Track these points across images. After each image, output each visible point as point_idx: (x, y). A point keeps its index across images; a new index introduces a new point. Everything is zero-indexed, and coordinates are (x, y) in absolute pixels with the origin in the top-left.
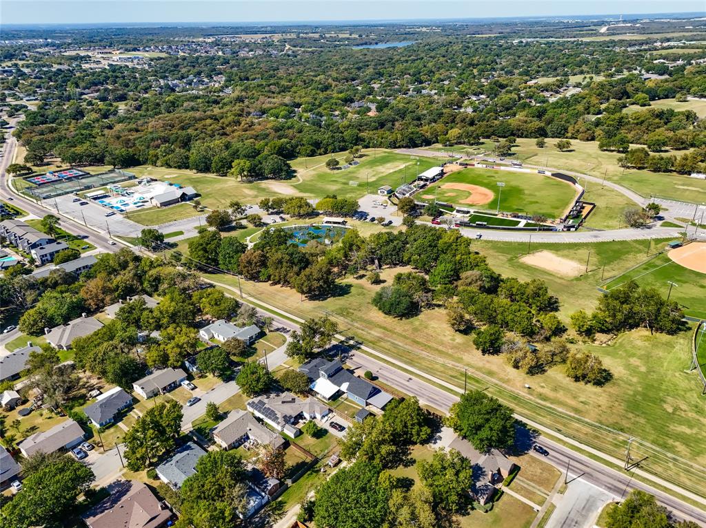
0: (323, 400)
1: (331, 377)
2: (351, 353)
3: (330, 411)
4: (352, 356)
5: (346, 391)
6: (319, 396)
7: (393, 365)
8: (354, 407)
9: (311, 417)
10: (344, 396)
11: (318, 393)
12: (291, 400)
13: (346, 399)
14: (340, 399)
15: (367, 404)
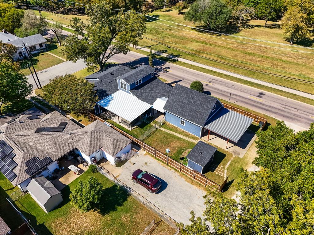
0: (123, 125)
1: (137, 88)
2: (164, 66)
3: (135, 146)
4: (166, 68)
5: (163, 111)
6: (115, 120)
7: (227, 77)
8: (179, 139)
9: (94, 159)
10: (161, 119)
11: (115, 115)
12: (57, 125)
13: (163, 125)
14: (152, 124)
15: (205, 133)
